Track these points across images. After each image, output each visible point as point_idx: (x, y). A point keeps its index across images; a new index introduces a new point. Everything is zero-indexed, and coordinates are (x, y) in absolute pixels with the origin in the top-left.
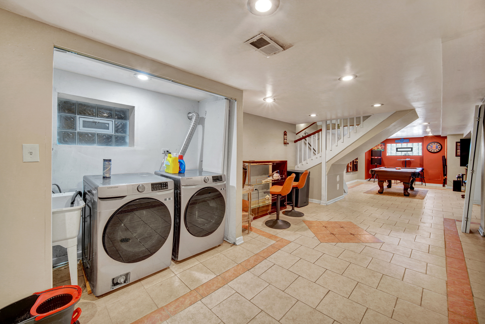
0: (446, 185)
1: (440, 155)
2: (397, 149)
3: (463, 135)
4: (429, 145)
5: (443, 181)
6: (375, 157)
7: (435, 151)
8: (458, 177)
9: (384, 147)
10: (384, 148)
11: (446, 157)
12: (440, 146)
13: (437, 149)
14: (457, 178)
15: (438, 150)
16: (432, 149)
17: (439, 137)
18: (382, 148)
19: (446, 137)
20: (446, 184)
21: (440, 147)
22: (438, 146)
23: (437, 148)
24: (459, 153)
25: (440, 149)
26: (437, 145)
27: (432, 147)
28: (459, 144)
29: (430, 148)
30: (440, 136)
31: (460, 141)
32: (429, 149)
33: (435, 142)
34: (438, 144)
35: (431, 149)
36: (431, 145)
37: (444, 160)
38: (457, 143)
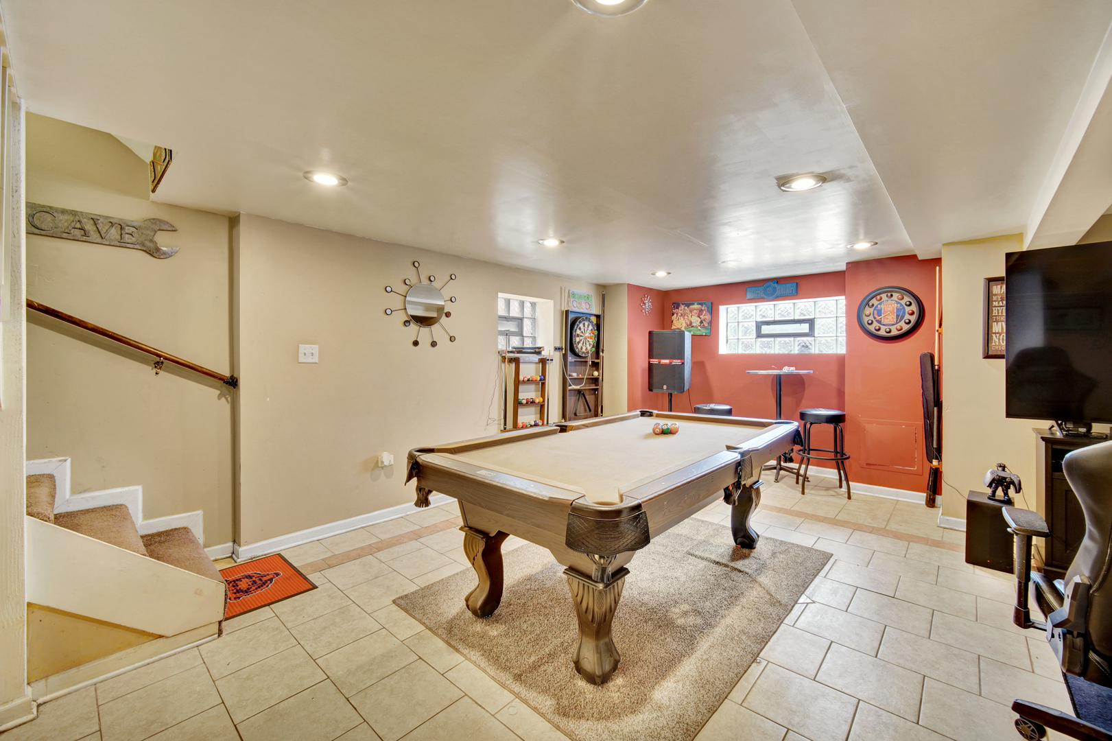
0: (938, 498)
1: (912, 349)
2: (759, 325)
3: (1020, 237)
4: (866, 303)
5: (926, 478)
6: (663, 361)
7: (894, 333)
8: (993, 481)
9: (708, 317)
10: (710, 323)
11: (936, 363)
12: (914, 307)
13: (902, 323)
14: (990, 486)
15: (906, 328)
16: (879, 322)
17: (907, 260)
18: (701, 322)
19: (937, 261)
20: (940, 494)
21: (913, 313)
22: (908, 309)
23: (899, 318)
24: (999, 343)
25: (913, 319)
26: (903, 302)
27: (879, 314)
28: (999, 290)
29: (871, 318)
30: (915, 256)
31: (1003, 274)
32: (866, 319)
33: (890, 291)
34: (907, 299)
35: (876, 324)
36: (874, 301)
37: (932, 376)
38: (990, 281)
